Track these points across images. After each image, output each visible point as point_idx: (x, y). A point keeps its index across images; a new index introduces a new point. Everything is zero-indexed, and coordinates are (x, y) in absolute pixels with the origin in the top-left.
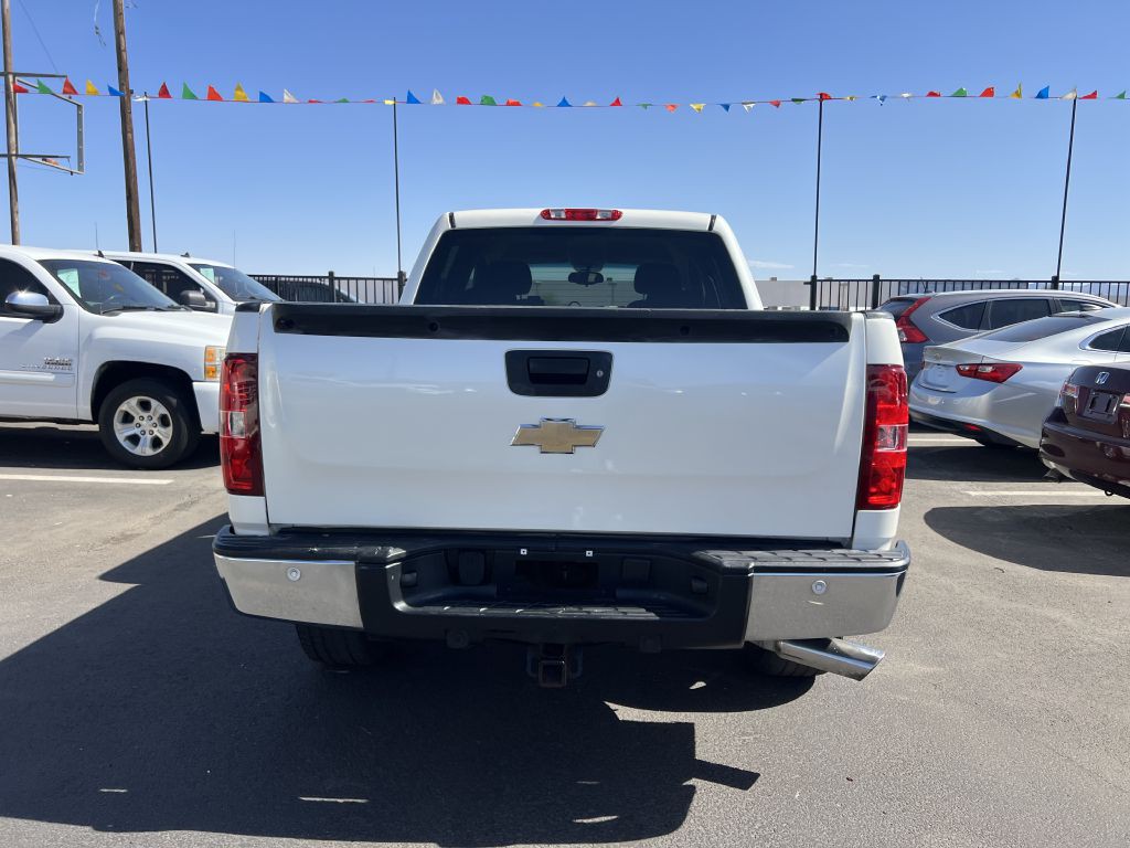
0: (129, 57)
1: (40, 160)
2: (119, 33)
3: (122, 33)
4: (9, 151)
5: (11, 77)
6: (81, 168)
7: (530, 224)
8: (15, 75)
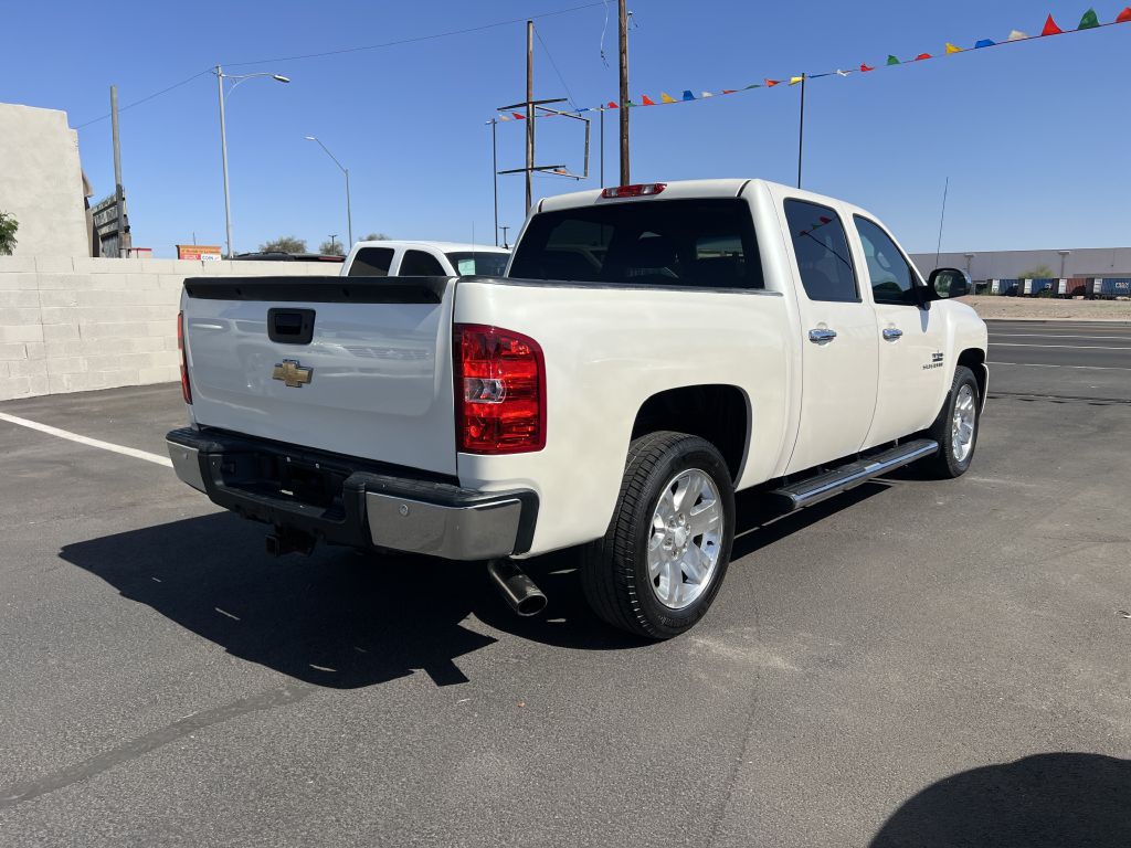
0: (628, 72)
1: (552, 171)
2: (622, 52)
3: (625, 52)
4: (527, 165)
5: (531, 105)
6: (586, 174)
7: (592, 203)
8: (534, 103)
